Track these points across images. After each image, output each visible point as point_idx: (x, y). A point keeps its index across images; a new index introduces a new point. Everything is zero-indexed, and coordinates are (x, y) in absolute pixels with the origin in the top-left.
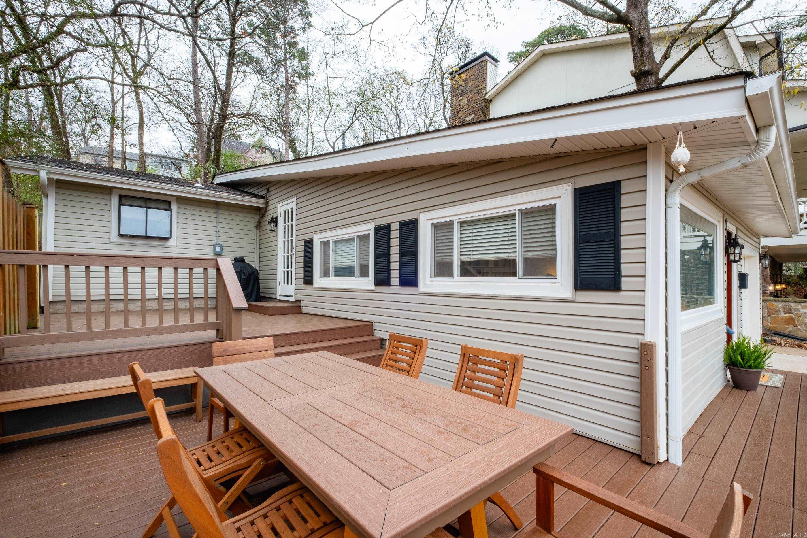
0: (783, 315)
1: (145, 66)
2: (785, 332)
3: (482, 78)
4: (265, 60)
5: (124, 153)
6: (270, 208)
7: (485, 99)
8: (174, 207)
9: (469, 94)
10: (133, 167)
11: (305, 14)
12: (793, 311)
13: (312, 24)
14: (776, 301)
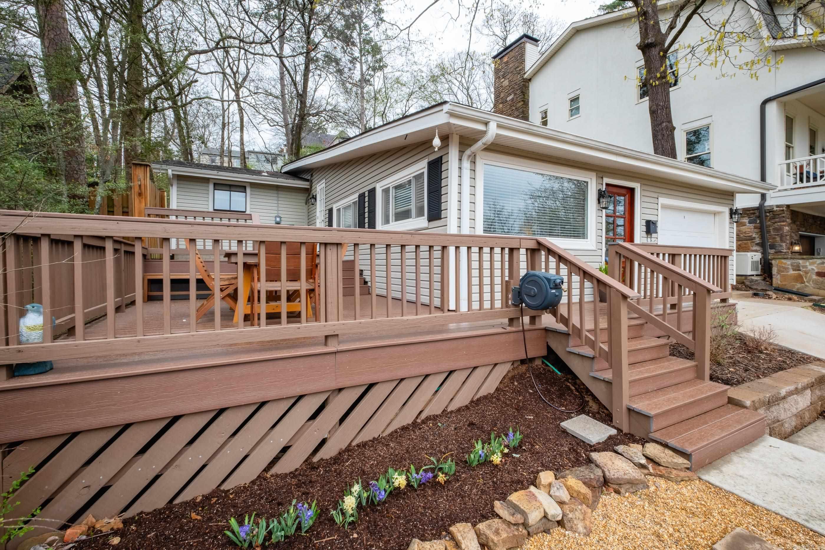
0: (792, 272)
1: (244, 79)
2: (794, 290)
3: (521, 59)
4: (343, 60)
5: (230, 152)
6: (313, 188)
7: (524, 79)
8: (248, 190)
9: (510, 75)
10: (236, 163)
11: (378, 11)
12: (801, 268)
13: (384, 19)
14: (785, 259)
